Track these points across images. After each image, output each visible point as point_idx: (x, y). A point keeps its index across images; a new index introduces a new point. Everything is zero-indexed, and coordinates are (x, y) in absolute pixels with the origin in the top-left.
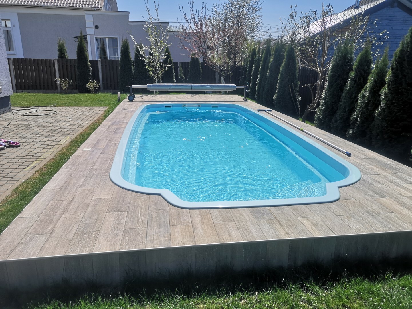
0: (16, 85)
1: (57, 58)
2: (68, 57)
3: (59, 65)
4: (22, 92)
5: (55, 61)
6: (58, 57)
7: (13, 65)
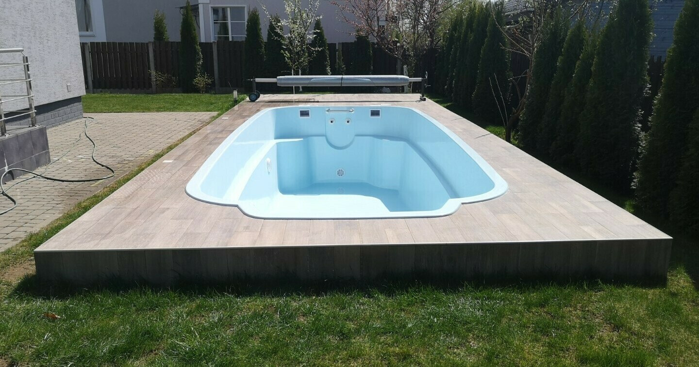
0: (93, 82)
1: (152, 40)
2: (168, 38)
3: (154, 51)
4: (101, 92)
5: (149, 45)
6: (154, 38)
7: (90, 52)
